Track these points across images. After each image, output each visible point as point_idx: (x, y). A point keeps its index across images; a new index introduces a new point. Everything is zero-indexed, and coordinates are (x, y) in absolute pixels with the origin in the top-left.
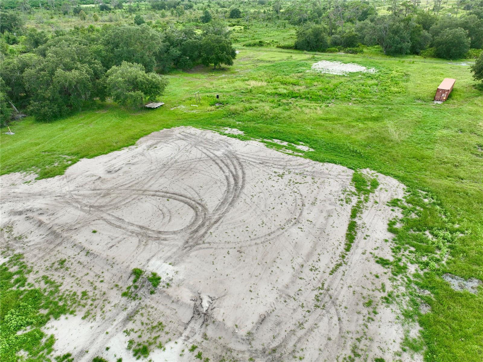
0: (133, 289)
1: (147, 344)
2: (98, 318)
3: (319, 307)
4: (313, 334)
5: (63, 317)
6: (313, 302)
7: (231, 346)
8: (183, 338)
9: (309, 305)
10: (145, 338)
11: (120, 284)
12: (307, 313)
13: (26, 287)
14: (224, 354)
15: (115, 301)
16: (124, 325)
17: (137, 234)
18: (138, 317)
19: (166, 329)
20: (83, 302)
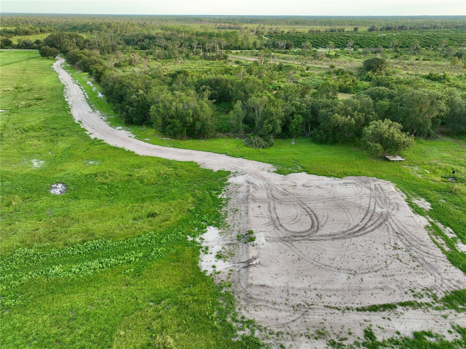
0: (242, 236)
1: (222, 256)
2: (223, 236)
3: (294, 308)
4: (274, 311)
5: (216, 228)
6: (295, 304)
7: (241, 281)
8: (234, 265)
9: (291, 303)
10: (224, 254)
11: (241, 232)
12: (285, 304)
13: (219, 211)
14: (236, 281)
15: (233, 235)
16: (225, 245)
17: (272, 219)
18: (231, 246)
19: (233, 258)
20: (226, 228)
